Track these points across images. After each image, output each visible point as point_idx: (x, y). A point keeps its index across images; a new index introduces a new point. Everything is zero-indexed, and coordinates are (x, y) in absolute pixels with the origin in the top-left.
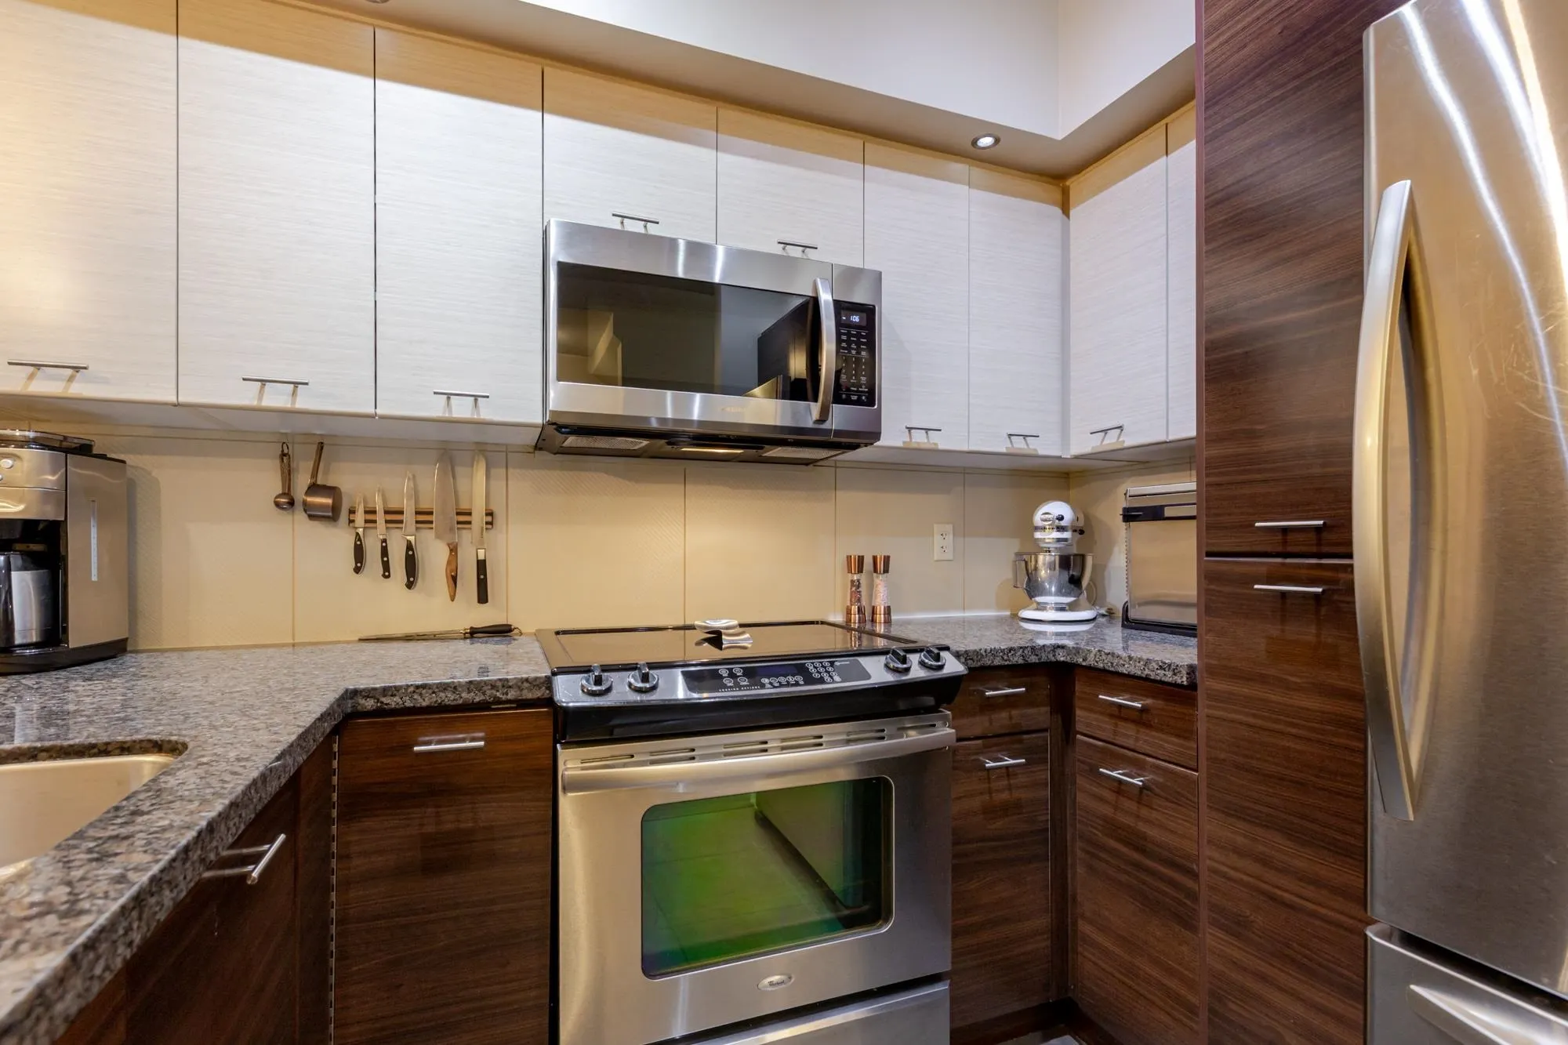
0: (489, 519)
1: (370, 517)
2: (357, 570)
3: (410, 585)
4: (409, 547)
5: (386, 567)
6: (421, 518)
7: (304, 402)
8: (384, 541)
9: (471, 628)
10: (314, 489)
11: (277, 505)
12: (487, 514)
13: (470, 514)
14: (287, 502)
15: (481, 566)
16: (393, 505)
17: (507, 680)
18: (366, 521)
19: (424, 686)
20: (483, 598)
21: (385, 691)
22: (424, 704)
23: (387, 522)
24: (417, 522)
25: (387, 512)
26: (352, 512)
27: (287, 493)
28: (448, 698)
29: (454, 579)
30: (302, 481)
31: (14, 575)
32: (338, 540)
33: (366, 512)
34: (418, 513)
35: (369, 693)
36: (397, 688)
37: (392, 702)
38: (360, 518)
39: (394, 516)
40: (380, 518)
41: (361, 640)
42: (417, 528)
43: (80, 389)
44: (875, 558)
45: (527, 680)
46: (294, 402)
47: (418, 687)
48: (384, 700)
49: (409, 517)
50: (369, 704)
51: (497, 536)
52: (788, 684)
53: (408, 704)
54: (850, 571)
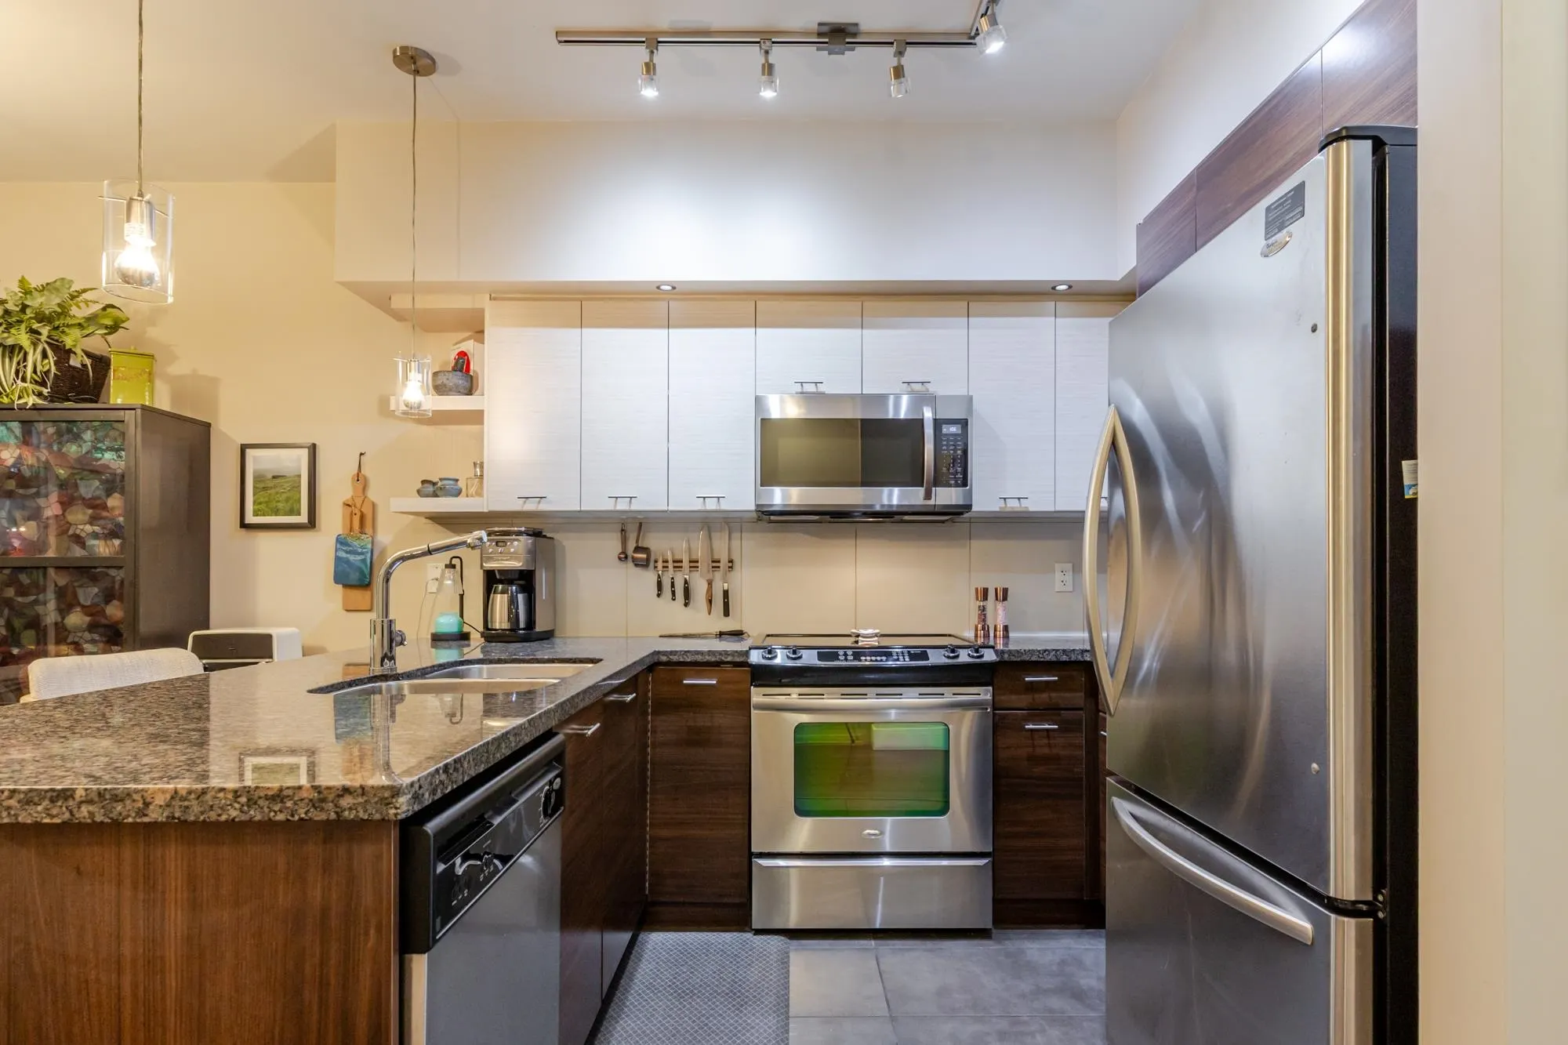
0: (730, 565)
1: (665, 564)
2: (659, 595)
3: (686, 605)
4: (686, 582)
5: (673, 593)
6: (692, 564)
7: (634, 507)
8: (673, 578)
9: (720, 632)
10: (638, 549)
11: (620, 559)
12: (729, 562)
13: (719, 562)
14: (624, 557)
15: (726, 593)
16: (678, 557)
17: (727, 651)
18: (664, 567)
19: (688, 652)
20: (727, 613)
21: (672, 653)
22: (689, 660)
23: (674, 567)
24: (690, 567)
25: (674, 562)
26: (656, 562)
27: (624, 552)
28: (699, 658)
29: (710, 602)
30: (631, 545)
31: (519, 595)
32: (649, 577)
33: (663, 562)
34: (690, 562)
35: (665, 653)
36: (676, 652)
37: (675, 658)
38: (660, 565)
39: (678, 562)
40: (670, 565)
41: (661, 636)
42: (690, 571)
43: (544, 507)
44: (996, 590)
45: (737, 652)
46: (630, 506)
47: (686, 652)
48: (671, 657)
49: (686, 564)
50: (664, 659)
51: (735, 575)
52: (876, 661)
53: (682, 660)
54: (977, 599)
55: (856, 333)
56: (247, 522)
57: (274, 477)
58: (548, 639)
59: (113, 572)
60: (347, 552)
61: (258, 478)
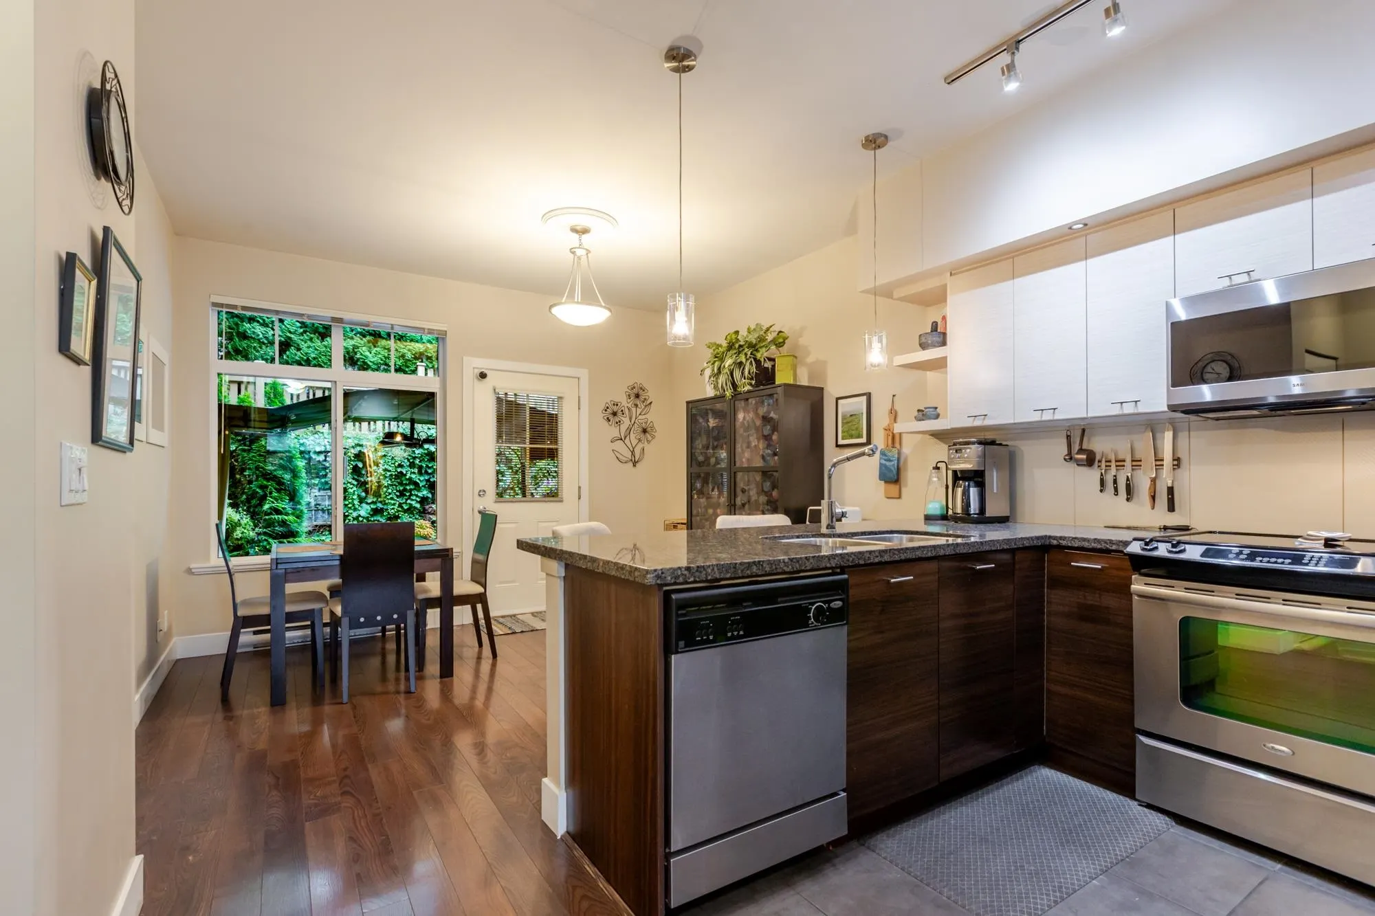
0: (1176, 463)
1: (1108, 464)
2: (1101, 491)
3: (1128, 500)
4: (1128, 479)
5: (1116, 489)
6: (1135, 464)
7: (1057, 417)
8: (1115, 476)
9: (1164, 526)
10: (1081, 451)
11: (1065, 459)
12: (1174, 460)
13: (1162, 460)
14: (1070, 458)
15: (1171, 491)
16: (1121, 457)
18: (1106, 466)
19: (1076, 538)
20: (1171, 508)
21: (1061, 538)
22: (1076, 545)
23: (1117, 466)
24: (1132, 466)
25: (1116, 461)
26: (1099, 461)
27: (1070, 453)
28: (1086, 545)
29: (1153, 498)
30: (1076, 447)
31: (971, 489)
32: (1093, 475)
33: (1106, 461)
34: (1132, 461)
35: (1055, 538)
36: (1065, 538)
37: (1064, 543)
38: (1103, 464)
39: (1120, 463)
40: (1113, 464)
41: (1105, 527)
42: (1133, 470)
43: (988, 422)
46: (1054, 416)
47: (1073, 538)
48: (1061, 542)
49: (1128, 463)
50: (1055, 542)
51: (1183, 473)
52: (1276, 562)
53: (1070, 545)
55: (1303, 206)
56: (839, 443)
57: (851, 416)
58: (1004, 522)
59: (775, 474)
60: (885, 460)
61: (843, 418)
